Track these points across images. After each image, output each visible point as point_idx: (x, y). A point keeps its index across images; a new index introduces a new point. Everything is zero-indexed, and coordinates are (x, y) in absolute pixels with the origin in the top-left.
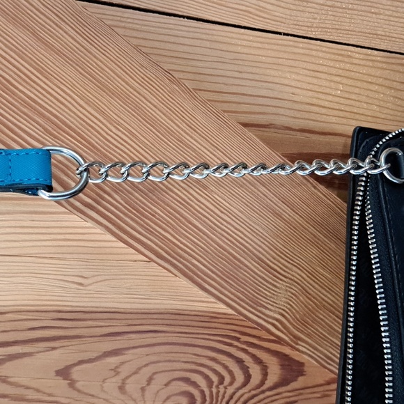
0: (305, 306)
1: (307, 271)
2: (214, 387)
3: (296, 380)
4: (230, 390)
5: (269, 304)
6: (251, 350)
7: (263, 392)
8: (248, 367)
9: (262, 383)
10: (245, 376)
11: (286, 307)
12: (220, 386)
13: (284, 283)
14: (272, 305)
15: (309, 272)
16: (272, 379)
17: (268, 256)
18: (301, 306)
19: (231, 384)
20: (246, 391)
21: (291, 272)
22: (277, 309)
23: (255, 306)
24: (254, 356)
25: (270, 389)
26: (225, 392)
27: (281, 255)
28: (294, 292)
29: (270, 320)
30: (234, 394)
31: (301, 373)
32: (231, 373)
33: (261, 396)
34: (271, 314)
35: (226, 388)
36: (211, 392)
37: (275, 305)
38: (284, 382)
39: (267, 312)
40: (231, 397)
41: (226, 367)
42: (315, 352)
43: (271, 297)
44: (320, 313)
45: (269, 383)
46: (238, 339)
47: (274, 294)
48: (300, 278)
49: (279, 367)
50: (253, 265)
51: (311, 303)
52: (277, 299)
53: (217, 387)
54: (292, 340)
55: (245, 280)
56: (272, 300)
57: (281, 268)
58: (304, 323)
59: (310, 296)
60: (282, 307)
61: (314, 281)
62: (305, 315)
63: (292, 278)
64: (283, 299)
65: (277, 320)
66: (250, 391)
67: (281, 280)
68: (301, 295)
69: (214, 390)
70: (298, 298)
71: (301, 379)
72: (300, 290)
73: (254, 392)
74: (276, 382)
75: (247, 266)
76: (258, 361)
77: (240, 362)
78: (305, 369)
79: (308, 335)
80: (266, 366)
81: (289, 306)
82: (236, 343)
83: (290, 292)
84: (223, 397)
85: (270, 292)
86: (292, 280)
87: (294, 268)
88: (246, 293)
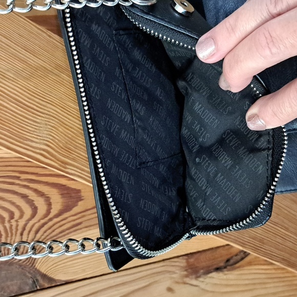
0: (65, 135)
1: (60, 106)
2: (6, 222)
3: (77, 205)
4: (22, 223)
5: (34, 137)
6: (32, 185)
7: (51, 220)
8: (33, 201)
9: (48, 212)
10: (32, 209)
11: (49, 138)
12: (12, 221)
13: (43, 119)
14: (37, 138)
15: (62, 107)
16: (56, 207)
17: (23, 97)
18: (62, 136)
19: (21, 217)
20: (35, 221)
21: (46, 108)
22: (42, 141)
23: (22, 140)
24: (36, 191)
25: (57, 216)
26: (17, 226)
27: (34, 95)
28: (53, 125)
29: (38, 151)
30: (26, 225)
31: (80, 199)
32: (18, 207)
33: (50, 224)
34: (37, 145)
35: (17, 221)
36: (5, 228)
37: (39, 137)
38: (66, 209)
39: (34, 144)
40: (24, 229)
41: (13, 203)
42: (83, 172)
43: (34, 131)
44: (79, 140)
45: (54, 212)
46: (18, 178)
47: (36, 129)
48: (55, 112)
49: (60, 196)
50: (12, 106)
51: (70, 132)
52: (40, 133)
53: (9, 221)
54: (61, 166)
55: (7, 119)
56: (36, 133)
57: (37, 106)
58: (68, 150)
59: (67, 127)
60: (46, 139)
61: (68, 114)
62: (67, 143)
63: (49, 113)
64: (45, 132)
65: (44, 150)
66: (39, 221)
67: (39, 116)
68: (59, 127)
69: (7, 225)
70: (57, 129)
71: (80, 203)
72: (57, 123)
73: (42, 221)
74: (60, 210)
75: (6, 107)
76: (41, 194)
77: (24, 197)
78: (82, 194)
79: (73, 160)
80: (48, 197)
81: (51, 137)
82: (17, 182)
83: (49, 125)
84: (17, 230)
85: (32, 127)
86: (49, 115)
87: (48, 105)
88: (11, 130)
